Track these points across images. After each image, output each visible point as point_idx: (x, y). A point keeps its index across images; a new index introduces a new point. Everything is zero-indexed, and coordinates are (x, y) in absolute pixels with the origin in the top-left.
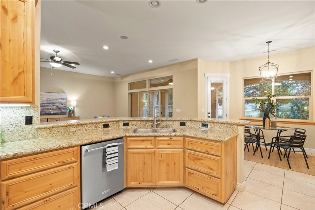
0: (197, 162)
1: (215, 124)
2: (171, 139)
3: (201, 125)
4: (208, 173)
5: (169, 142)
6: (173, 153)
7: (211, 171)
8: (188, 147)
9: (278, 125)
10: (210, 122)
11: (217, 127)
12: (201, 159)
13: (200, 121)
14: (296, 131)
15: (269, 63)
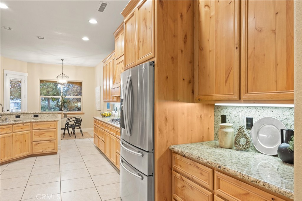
0: (41, 136)
1: (44, 114)
2: (23, 125)
3: (33, 116)
4: (49, 139)
5: (22, 127)
6: (24, 134)
7: (51, 138)
8: (34, 128)
9: (68, 116)
10: (41, 113)
11: (45, 116)
12: (44, 133)
13: (32, 114)
14: (76, 119)
15: (62, 74)
